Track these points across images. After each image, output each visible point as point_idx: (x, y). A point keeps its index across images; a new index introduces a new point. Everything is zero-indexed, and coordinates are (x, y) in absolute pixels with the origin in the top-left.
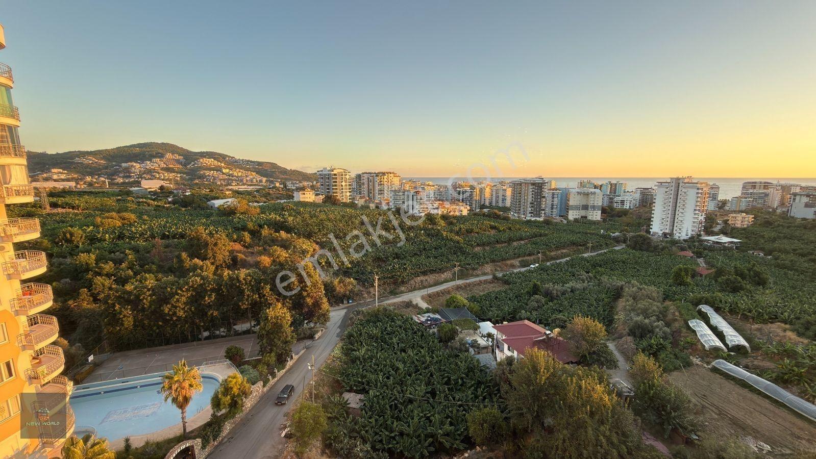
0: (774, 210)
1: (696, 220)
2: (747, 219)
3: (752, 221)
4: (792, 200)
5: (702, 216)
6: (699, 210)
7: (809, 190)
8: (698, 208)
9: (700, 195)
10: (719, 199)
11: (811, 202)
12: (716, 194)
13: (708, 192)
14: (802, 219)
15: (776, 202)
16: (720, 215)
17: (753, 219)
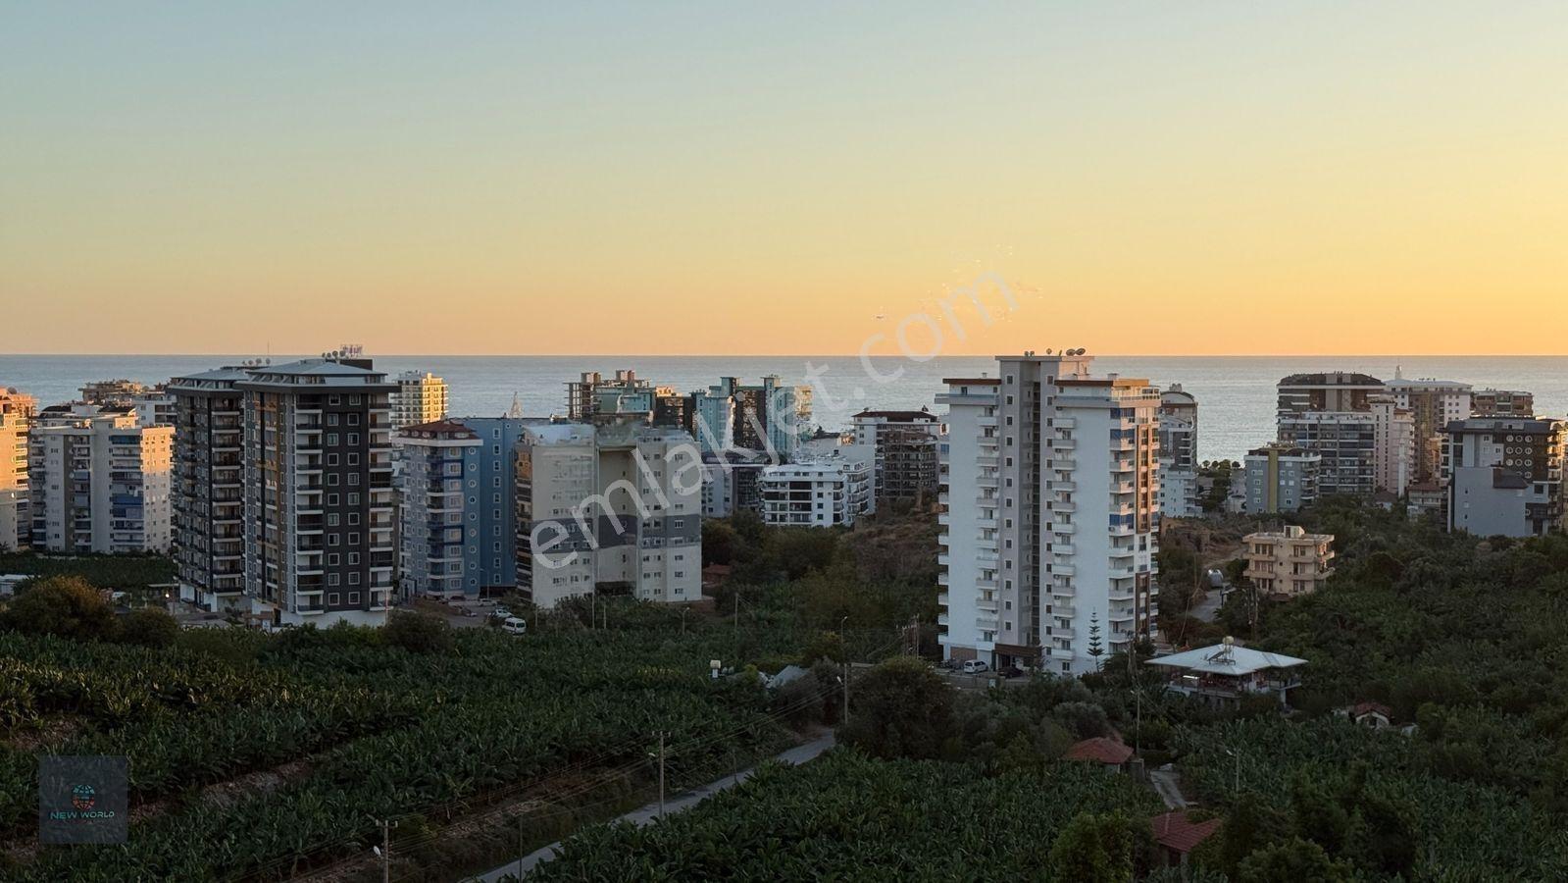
0: (1401, 504)
1: (1123, 574)
2: (1310, 554)
3: (1331, 563)
4: (1451, 455)
5: (1143, 547)
6: (1130, 518)
7: (1501, 408)
8: (1125, 511)
9: (1125, 445)
10: (1200, 461)
11: (1510, 463)
12: (1186, 435)
13: (1157, 425)
14: (1493, 539)
15: (1402, 467)
16: (1213, 538)
17: (1332, 555)
